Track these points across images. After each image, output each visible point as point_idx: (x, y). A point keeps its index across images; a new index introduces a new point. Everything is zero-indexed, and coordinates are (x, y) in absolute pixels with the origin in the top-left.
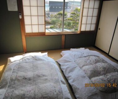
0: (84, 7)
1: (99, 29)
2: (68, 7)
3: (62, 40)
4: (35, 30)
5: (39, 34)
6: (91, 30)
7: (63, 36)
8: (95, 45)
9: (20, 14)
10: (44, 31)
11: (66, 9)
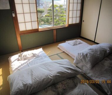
0: (70, 2)
1: (83, 21)
2: (40, 5)
3: (54, 34)
4: (29, 27)
5: (33, 31)
6: (77, 22)
7: (54, 30)
8: (81, 36)
9: (13, 13)
10: (37, 28)
11: (38, 6)
